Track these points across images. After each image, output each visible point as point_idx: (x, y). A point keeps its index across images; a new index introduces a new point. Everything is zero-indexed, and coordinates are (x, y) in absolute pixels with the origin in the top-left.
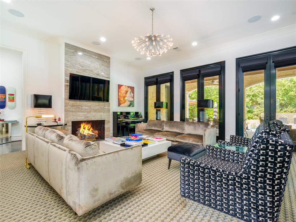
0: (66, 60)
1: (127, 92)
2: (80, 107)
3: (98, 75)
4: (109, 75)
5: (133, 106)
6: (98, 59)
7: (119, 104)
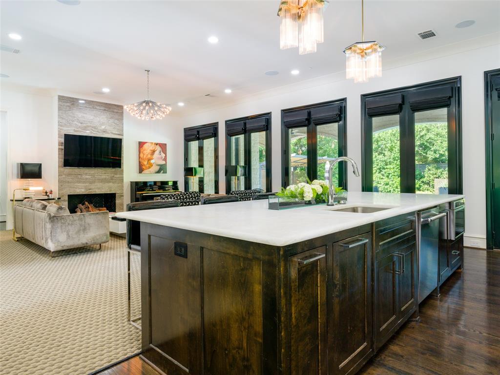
0: (59, 117)
1: (153, 152)
2: (79, 176)
3: (104, 132)
4: (122, 131)
5: (165, 172)
6: (105, 110)
7: (141, 170)
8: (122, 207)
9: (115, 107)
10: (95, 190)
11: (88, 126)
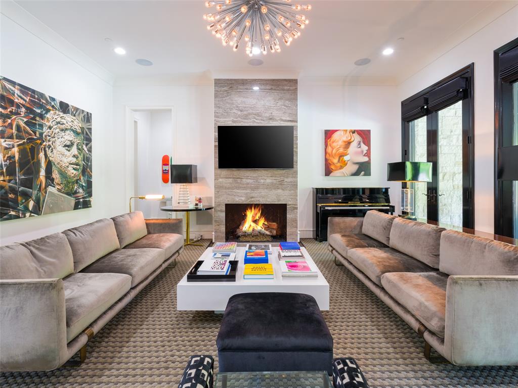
0: (217, 106)
1: (348, 144)
2: (239, 180)
3: (271, 119)
4: (296, 115)
5: (368, 173)
6: (271, 89)
7: (328, 172)
8: (295, 225)
9: (286, 83)
10: (258, 199)
11: (249, 114)
